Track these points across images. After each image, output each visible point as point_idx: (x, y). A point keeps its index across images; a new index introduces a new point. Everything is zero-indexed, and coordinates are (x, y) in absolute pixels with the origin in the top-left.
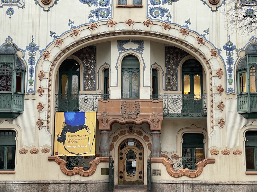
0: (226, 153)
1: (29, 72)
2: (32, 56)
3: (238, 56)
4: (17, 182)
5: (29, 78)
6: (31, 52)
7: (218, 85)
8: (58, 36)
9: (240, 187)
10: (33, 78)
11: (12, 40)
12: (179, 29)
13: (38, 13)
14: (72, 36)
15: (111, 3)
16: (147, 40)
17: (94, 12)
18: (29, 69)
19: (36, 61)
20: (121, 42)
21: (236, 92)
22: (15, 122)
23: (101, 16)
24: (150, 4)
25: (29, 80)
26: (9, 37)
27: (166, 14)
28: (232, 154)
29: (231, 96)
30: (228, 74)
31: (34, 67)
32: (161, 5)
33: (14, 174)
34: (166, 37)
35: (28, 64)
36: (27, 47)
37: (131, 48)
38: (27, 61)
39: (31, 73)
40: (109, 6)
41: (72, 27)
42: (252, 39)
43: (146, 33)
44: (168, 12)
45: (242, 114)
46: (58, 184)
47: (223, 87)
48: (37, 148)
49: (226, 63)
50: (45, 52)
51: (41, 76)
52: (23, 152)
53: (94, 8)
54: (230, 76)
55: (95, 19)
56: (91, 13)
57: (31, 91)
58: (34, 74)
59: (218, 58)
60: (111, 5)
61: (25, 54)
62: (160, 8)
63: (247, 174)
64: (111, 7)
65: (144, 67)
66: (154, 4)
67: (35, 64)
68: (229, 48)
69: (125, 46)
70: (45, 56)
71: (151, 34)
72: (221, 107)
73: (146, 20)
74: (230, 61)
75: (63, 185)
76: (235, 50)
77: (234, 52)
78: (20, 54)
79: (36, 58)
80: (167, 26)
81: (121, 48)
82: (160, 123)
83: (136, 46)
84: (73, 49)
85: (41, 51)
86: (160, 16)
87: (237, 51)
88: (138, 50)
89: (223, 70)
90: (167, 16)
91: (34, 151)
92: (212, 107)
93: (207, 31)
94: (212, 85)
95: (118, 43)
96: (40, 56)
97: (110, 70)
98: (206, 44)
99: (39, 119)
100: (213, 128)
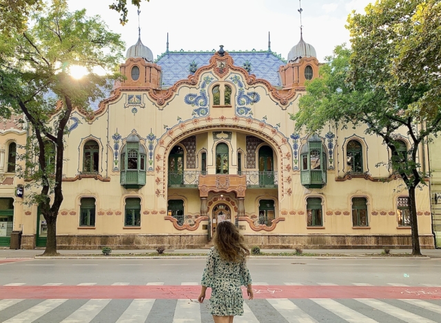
0: (293, 213)
1: (149, 155)
2: (151, 143)
3: (301, 143)
4: (142, 235)
5: (149, 159)
6: (150, 140)
7: (287, 164)
8: (170, 129)
9: (303, 238)
10: (152, 160)
11: (136, 132)
12: (258, 123)
13: (155, 111)
14: (180, 128)
16: (234, 131)
17: (196, 110)
18: (149, 153)
19: (154, 147)
20: (216, 133)
21: (300, 169)
22: (140, 191)
23: (202, 114)
24: (237, 104)
25: (149, 161)
26: (134, 129)
28: (297, 214)
29: (296, 172)
30: (294, 156)
31: (153, 151)
32: (245, 106)
33: (140, 228)
34: (249, 129)
35: (148, 149)
36: (147, 137)
37: (222, 137)
38: (148, 147)
43: (234, 126)
44: (251, 111)
45: (304, 185)
46: (172, 236)
47: (291, 166)
48: (156, 210)
49: (293, 148)
50: (161, 140)
51: (158, 158)
53: (196, 107)
54: (296, 157)
55: (197, 116)
56: (194, 111)
57: (151, 169)
58: (152, 157)
59: (287, 144)
60: (209, 105)
61: (146, 142)
62: (244, 108)
64: (208, 107)
65: (232, 151)
66: (240, 105)
67: (154, 149)
68: (295, 137)
69: (218, 136)
70: (161, 143)
71: (238, 127)
72: (289, 180)
73: (234, 117)
74: (295, 147)
75: (175, 236)
76: (299, 138)
78: (142, 142)
79: (154, 145)
80: (249, 121)
81: (215, 138)
82: (244, 191)
83: (226, 136)
84: (180, 139)
85: (157, 140)
86: (244, 114)
88: (228, 138)
89: (291, 153)
90: (250, 113)
91: (155, 213)
92: (282, 180)
93: (278, 125)
94: (282, 164)
95: (213, 133)
96: (157, 143)
97: (207, 153)
98: (278, 134)
99: (157, 190)
100: (283, 195)
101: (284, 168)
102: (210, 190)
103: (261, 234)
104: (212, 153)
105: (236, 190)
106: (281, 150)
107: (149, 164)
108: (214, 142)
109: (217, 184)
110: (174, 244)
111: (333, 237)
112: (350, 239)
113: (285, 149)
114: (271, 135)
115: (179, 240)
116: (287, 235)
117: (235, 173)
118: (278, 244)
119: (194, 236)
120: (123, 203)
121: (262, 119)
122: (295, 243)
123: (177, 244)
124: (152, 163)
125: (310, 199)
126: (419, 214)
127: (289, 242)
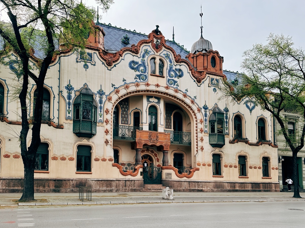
0: (204, 165)
1: (99, 108)
2: (101, 98)
3: (209, 113)
4: (93, 179)
5: (99, 112)
6: (100, 96)
7: (201, 128)
8: (116, 88)
9: (211, 184)
10: (102, 113)
11: (88, 86)
12: (183, 93)
13: (104, 71)
14: (125, 88)
15: (147, 72)
17: (137, 76)
18: (99, 107)
19: (104, 102)
20: (149, 97)
21: (208, 133)
22: (91, 140)
23: (142, 79)
24: (168, 76)
25: (99, 114)
26: (86, 83)
27: (176, 84)
28: (207, 166)
29: (206, 134)
30: (205, 122)
31: (102, 105)
32: (173, 78)
33: (91, 174)
34: (175, 97)
35: (98, 103)
36: (97, 92)
38: (98, 101)
39: (101, 109)
40: (146, 74)
41: (125, 82)
42: (215, 105)
44: (177, 83)
46: (119, 180)
47: (203, 129)
48: (105, 158)
49: (204, 116)
50: (109, 97)
51: (107, 112)
52: (97, 160)
53: (138, 73)
54: (206, 123)
55: (138, 80)
56: (136, 76)
57: (101, 121)
58: (102, 110)
59: (201, 113)
60: (148, 73)
61: (96, 96)
62: (173, 80)
63: (213, 177)
64: (147, 74)
66: (170, 77)
68: (205, 108)
70: (109, 99)
71: (168, 94)
72: (202, 140)
73: (166, 86)
74: (206, 115)
75: (122, 181)
77: (208, 110)
79: (104, 100)
80: (176, 91)
81: (148, 101)
82: (169, 146)
85: (106, 96)
86: (173, 85)
87: (209, 110)
88: (158, 103)
89: (203, 120)
90: (176, 85)
91: (104, 160)
92: (197, 139)
93: (195, 97)
94: (197, 127)
95: (147, 97)
96: (106, 99)
97: (142, 113)
98: (195, 104)
99: (106, 140)
100: (197, 151)
101: (199, 130)
102: (144, 143)
103: (184, 180)
104: (146, 113)
105: (163, 145)
106: (196, 117)
107: (99, 116)
108: (148, 105)
109: (150, 139)
110: (121, 188)
111: (228, 183)
112: (237, 185)
113: (200, 116)
114: (191, 104)
115: (124, 185)
116: (201, 181)
117: (163, 131)
118: (195, 188)
119: (136, 181)
120: (76, 150)
121: (184, 91)
122: (206, 187)
123: (123, 187)
124: (102, 116)
125: (214, 155)
126: (273, 169)
127: (202, 187)
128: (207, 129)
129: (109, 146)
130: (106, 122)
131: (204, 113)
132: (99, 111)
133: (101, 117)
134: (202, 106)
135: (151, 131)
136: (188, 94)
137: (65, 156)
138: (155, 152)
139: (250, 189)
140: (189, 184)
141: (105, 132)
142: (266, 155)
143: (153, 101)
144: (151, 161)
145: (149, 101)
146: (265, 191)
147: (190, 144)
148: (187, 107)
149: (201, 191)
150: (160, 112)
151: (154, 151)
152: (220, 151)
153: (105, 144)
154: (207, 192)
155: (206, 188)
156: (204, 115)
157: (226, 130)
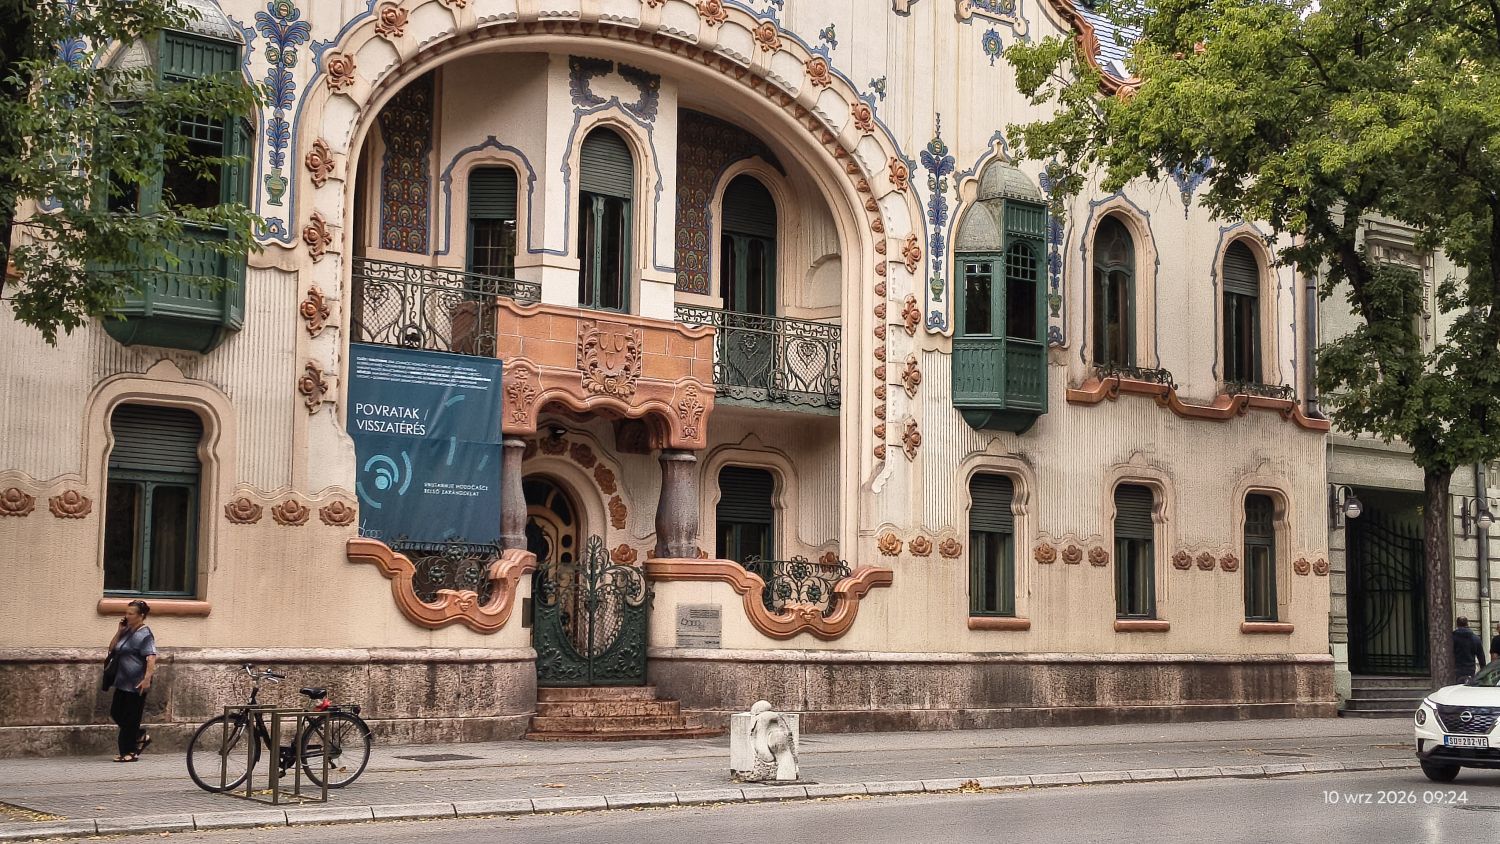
0: (920, 549)
1: (266, 137)
2: (282, 62)
3: (959, 198)
4: (218, 655)
6: (276, 46)
7: (906, 296)
9: (956, 673)
10: (286, 171)
14: (444, 2)
18: (266, 126)
19: (298, 93)
20: (584, 66)
22: (208, 368)
25: (268, 177)
29: (938, 343)
30: (932, 257)
31: (289, 116)
33: (203, 614)
34: (757, 79)
35: (264, 99)
36: (259, 16)
37: (616, 97)
38: (261, 86)
39: (278, 146)
42: (995, 142)
45: (966, 411)
46: (389, 662)
48: (302, 498)
49: (927, 218)
50: (336, 58)
51: (321, 165)
54: (937, 267)
57: (275, 231)
58: (287, 151)
59: (909, 195)
61: (252, 50)
63: (974, 628)
65: (659, 187)
67: (295, 104)
68: (938, 161)
69: (597, 87)
70: (336, 74)
71: (711, 57)
72: (912, 380)
74: (938, 213)
75: (407, 667)
76: (952, 173)
77: (950, 179)
79: (298, 77)
80: (767, 37)
81: (580, 92)
82: (702, 419)
83: (635, 93)
85: (318, 48)
87: (958, 177)
88: (640, 110)
91: (290, 515)
92: (880, 375)
93: (879, 85)
94: (881, 292)
95: (572, 67)
96: (312, 69)
97: (532, 178)
98: (877, 133)
99: (310, 368)
100: (880, 454)
101: (893, 315)
102: (547, 396)
103: (800, 656)
104: (567, 181)
105: (668, 409)
106: (880, 220)
107: (266, 196)
108: (577, 121)
109: (586, 364)
110: (401, 713)
111: (1055, 670)
112: (1107, 679)
113: (901, 218)
114: (850, 135)
115: (423, 693)
116: (901, 657)
117: (667, 314)
118: (865, 708)
119: (496, 666)
120: (101, 439)
121: (814, 41)
122: (927, 699)
123: (413, 711)
124: (281, 192)
125: (981, 482)
126: (1301, 568)
127: (905, 697)
128: (940, 307)
129: (325, 416)
130: (310, 241)
131: (926, 195)
132: (267, 158)
133: (275, 200)
134: (915, 146)
135: (590, 312)
136: (839, 59)
137: (28, 488)
138: (601, 460)
139: (1173, 700)
140: (831, 681)
141: (306, 314)
142: (1265, 480)
143: (608, 99)
144: (567, 522)
145: (587, 99)
146: (1257, 714)
147: (833, 401)
148: (827, 153)
149: (903, 724)
150: (654, 179)
151: (596, 451)
152: (1011, 456)
153: (301, 400)
154: (933, 728)
155: (927, 706)
156: (926, 209)
157: (1050, 312)
